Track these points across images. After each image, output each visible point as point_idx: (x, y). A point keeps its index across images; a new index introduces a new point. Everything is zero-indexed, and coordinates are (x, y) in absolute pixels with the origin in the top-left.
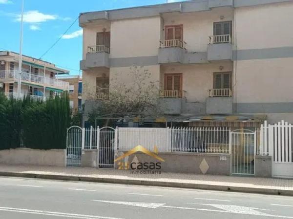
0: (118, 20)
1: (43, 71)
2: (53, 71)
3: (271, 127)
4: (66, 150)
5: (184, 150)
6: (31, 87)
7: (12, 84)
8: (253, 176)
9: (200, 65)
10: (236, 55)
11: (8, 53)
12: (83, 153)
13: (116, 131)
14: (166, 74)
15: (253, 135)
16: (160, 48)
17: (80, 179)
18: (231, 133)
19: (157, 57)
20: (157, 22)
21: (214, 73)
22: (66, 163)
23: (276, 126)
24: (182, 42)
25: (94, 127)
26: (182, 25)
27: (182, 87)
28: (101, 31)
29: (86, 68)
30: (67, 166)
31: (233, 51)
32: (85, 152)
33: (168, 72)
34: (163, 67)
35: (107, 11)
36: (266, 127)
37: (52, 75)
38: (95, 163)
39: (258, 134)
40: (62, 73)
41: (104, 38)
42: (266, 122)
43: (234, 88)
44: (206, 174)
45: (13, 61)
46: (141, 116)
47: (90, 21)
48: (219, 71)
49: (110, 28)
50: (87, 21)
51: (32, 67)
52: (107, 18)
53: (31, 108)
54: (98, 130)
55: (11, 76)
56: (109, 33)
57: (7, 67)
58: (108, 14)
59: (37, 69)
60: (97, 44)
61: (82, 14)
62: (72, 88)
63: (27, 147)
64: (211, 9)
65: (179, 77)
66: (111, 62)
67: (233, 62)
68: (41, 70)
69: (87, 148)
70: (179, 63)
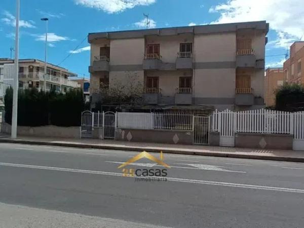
0: (116, 39)
1: (60, 74)
2: (67, 74)
3: (220, 113)
4: (81, 127)
5: (160, 127)
6: (51, 85)
7: (38, 82)
8: (208, 145)
9: (171, 72)
10: (195, 66)
11: (35, 60)
12: (93, 129)
13: (116, 114)
14: (148, 77)
15: (208, 118)
16: (144, 59)
17: (92, 147)
18: (194, 117)
19: (142, 65)
20: (142, 41)
21: (180, 77)
22: (81, 136)
23: (223, 112)
24: (159, 55)
25: (100, 112)
26: (159, 44)
27: (158, 86)
28: (103, 46)
29: (93, 72)
30: (82, 138)
31: (193, 63)
32: (95, 128)
33: (150, 75)
34: (146, 72)
35: (108, 33)
36: (216, 113)
37: (66, 77)
38: (101, 136)
39: (211, 118)
40: (73, 75)
41: (105, 51)
42: (216, 110)
43: (193, 88)
44: (177, 144)
45: (39, 66)
46: (133, 105)
47: (96, 39)
48: (182, 76)
49: (109, 44)
50: (94, 39)
51: (52, 71)
52: (107, 37)
53: (55, 98)
54: (104, 114)
55: (37, 77)
56: (109, 48)
57: (35, 70)
58: (109, 35)
59: (55, 72)
60: (101, 55)
61: (89, 34)
62: (79, 86)
63: (54, 125)
64: (179, 34)
65: (156, 79)
66: (111, 68)
67: (192, 70)
68: (58, 73)
69: (96, 126)
70: (157, 70)
